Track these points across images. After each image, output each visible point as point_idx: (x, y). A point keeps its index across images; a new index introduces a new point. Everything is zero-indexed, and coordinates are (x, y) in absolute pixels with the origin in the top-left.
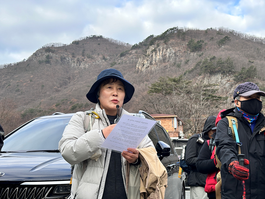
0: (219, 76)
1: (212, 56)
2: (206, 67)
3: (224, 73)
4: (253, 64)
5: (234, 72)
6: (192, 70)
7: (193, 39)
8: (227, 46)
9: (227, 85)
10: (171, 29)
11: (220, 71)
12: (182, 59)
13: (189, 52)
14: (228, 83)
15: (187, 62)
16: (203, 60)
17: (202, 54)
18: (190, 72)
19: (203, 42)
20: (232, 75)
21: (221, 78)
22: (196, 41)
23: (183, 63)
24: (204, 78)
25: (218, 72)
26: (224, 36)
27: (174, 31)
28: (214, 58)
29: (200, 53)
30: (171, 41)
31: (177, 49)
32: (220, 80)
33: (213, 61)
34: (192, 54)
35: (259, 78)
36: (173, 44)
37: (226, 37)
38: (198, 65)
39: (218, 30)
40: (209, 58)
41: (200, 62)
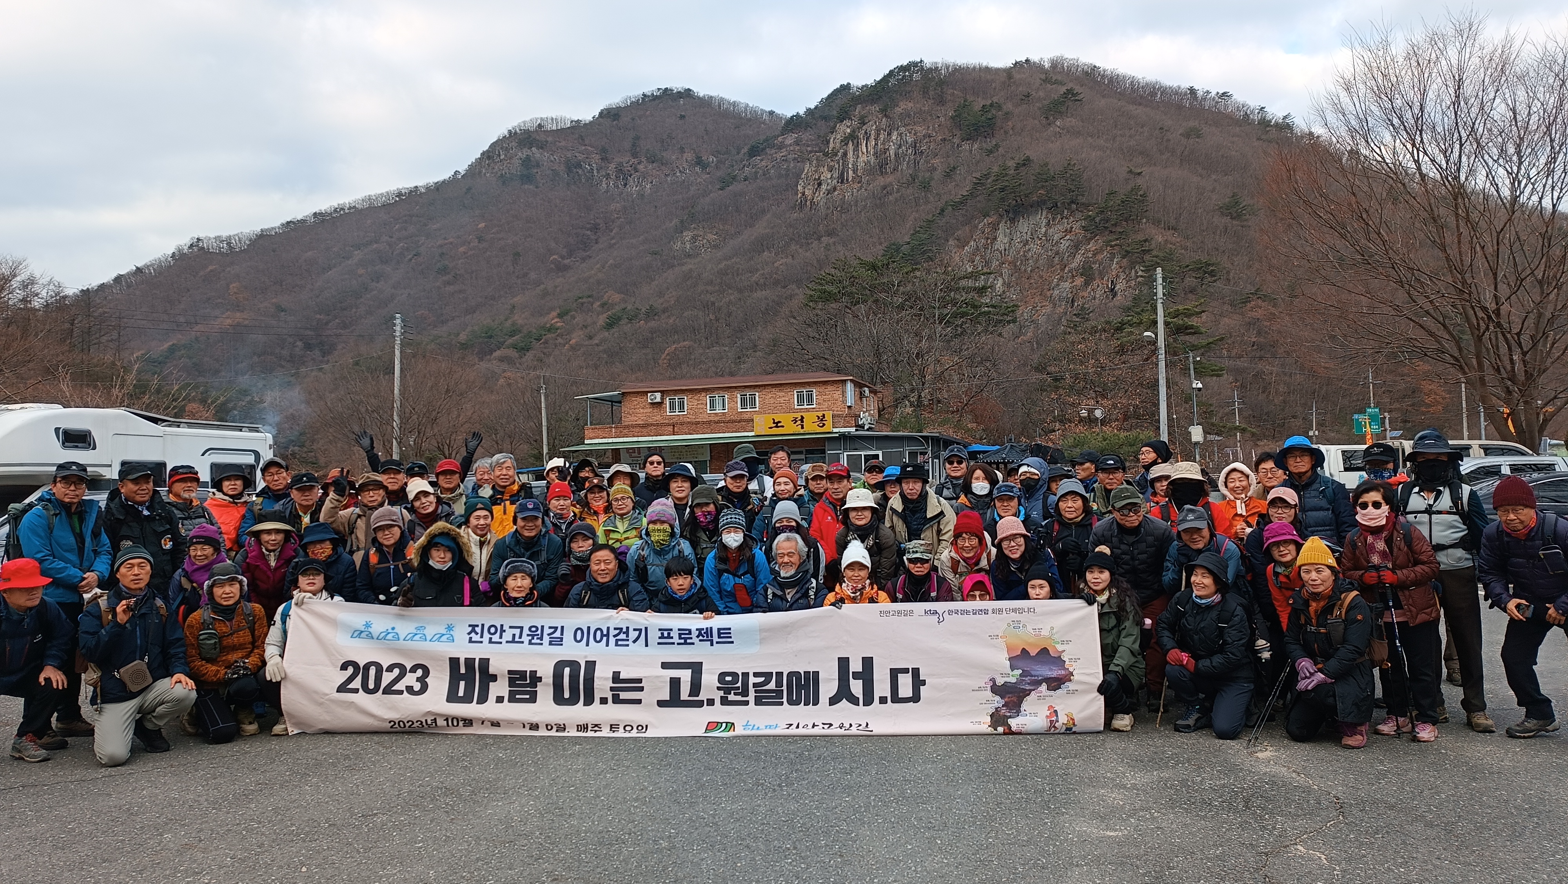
0: (1041, 218)
1: (1019, 158)
2: (1002, 190)
3: (1053, 207)
4: (1139, 181)
5: (1087, 206)
6: (963, 202)
7: (970, 98)
8: (1070, 122)
9: (1064, 245)
10: (902, 69)
11: (1044, 202)
12: (936, 161)
13: (956, 140)
14: (1068, 237)
15: (949, 174)
16: (995, 169)
17: (997, 146)
18: (957, 206)
19: (999, 107)
20: (1079, 215)
21: (1048, 224)
22: (978, 104)
23: (938, 175)
24: (995, 227)
25: (1039, 205)
26: (1063, 89)
27: (911, 76)
28: (1027, 162)
29: (990, 143)
30: (904, 106)
31: (921, 130)
32: (1044, 230)
33: (1023, 171)
34: (966, 146)
35: (1157, 222)
36: (909, 116)
37: (1069, 91)
38: (979, 183)
39: (1047, 65)
40: (1011, 164)
41: (986, 176)
